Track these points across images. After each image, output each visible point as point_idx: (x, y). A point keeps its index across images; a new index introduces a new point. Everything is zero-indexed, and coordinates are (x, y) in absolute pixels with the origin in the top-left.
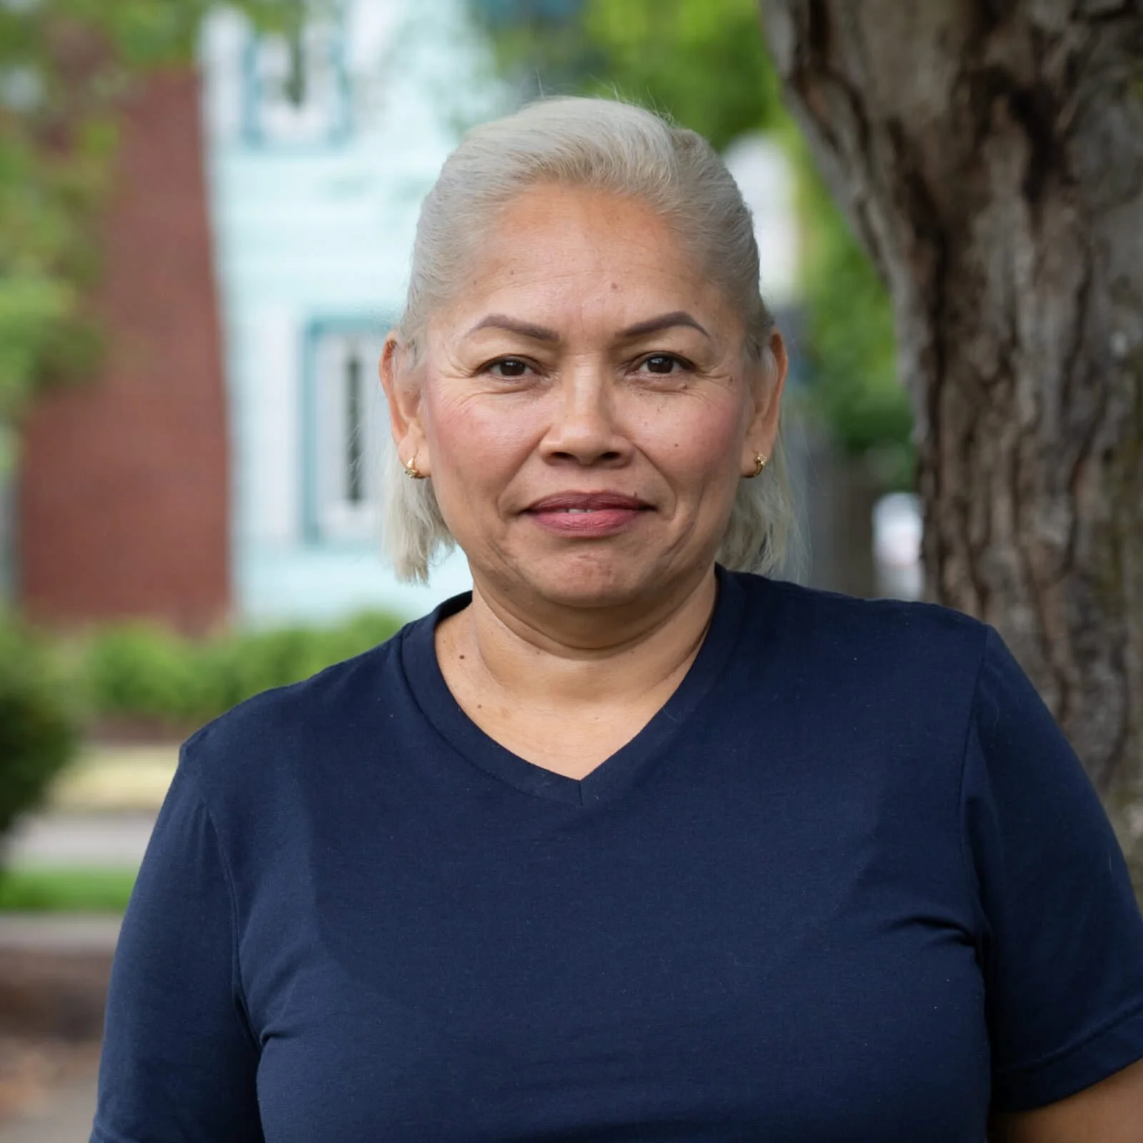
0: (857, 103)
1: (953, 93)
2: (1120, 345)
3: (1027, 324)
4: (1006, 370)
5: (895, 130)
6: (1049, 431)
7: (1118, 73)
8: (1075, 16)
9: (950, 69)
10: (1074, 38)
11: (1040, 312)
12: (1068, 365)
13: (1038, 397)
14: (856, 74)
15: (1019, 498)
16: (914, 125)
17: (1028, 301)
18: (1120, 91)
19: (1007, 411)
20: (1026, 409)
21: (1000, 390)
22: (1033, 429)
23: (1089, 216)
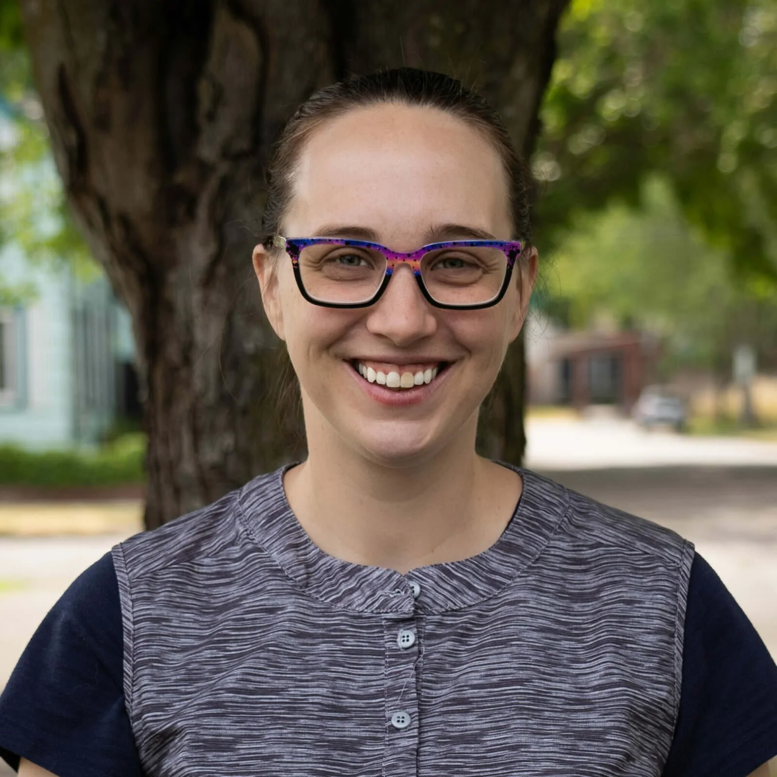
0: (102, 204)
2: (250, 346)
3: (199, 335)
4: (187, 361)
5: (125, 222)
6: (211, 396)
7: (247, 188)
8: (225, 154)
9: (154, 185)
10: (223, 168)
11: (206, 328)
13: (205, 378)
15: (196, 434)
16: (134, 217)
17: (199, 321)
18: (248, 200)
19: (188, 384)
20: (198, 384)
21: (183, 373)
22: (203, 394)
23: (232, 271)
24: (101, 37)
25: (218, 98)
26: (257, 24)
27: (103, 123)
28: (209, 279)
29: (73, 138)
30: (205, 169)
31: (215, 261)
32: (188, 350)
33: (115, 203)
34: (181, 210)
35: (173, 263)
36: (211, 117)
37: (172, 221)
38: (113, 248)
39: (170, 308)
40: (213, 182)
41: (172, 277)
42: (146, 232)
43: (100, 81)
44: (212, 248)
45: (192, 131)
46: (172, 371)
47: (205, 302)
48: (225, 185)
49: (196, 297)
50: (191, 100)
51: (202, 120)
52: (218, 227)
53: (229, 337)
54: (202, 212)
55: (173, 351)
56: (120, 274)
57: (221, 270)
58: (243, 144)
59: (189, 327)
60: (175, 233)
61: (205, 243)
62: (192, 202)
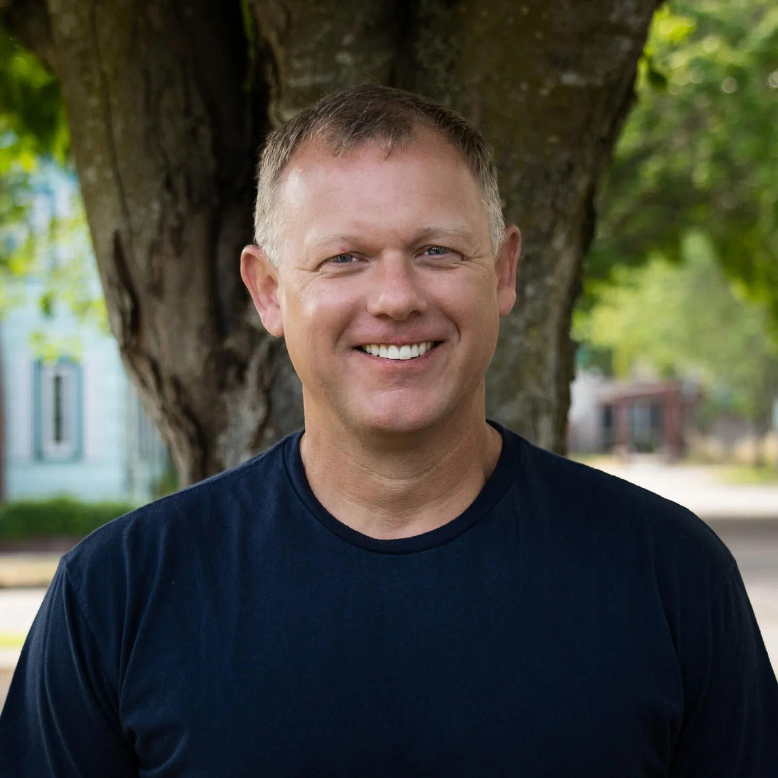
0: (155, 368)
1: (206, 364)
5: (177, 385)
9: (206, 350)
14: (155, 352)
16: (185, 381)
23: (280, 435)
24: (156, 206)
27: (157, 289)
28: (257, 442)
29: (128, 303)
30: (254, 335)
31: (263, 426)
33: (167, 366)
34: (231, 373)
35: (224, 426)
37: (222, 386)
38: (164, 410)
40: (263, 348)
41: (222, 439)
42: (197, 396)
43: (154, 249)
44: (261, 412)
52: (267, 392)
54: (251, 376)
56: (171, 434)
57: (269, 433)
60: (226, 397)
61: (254, 408)
62: (242, 368)
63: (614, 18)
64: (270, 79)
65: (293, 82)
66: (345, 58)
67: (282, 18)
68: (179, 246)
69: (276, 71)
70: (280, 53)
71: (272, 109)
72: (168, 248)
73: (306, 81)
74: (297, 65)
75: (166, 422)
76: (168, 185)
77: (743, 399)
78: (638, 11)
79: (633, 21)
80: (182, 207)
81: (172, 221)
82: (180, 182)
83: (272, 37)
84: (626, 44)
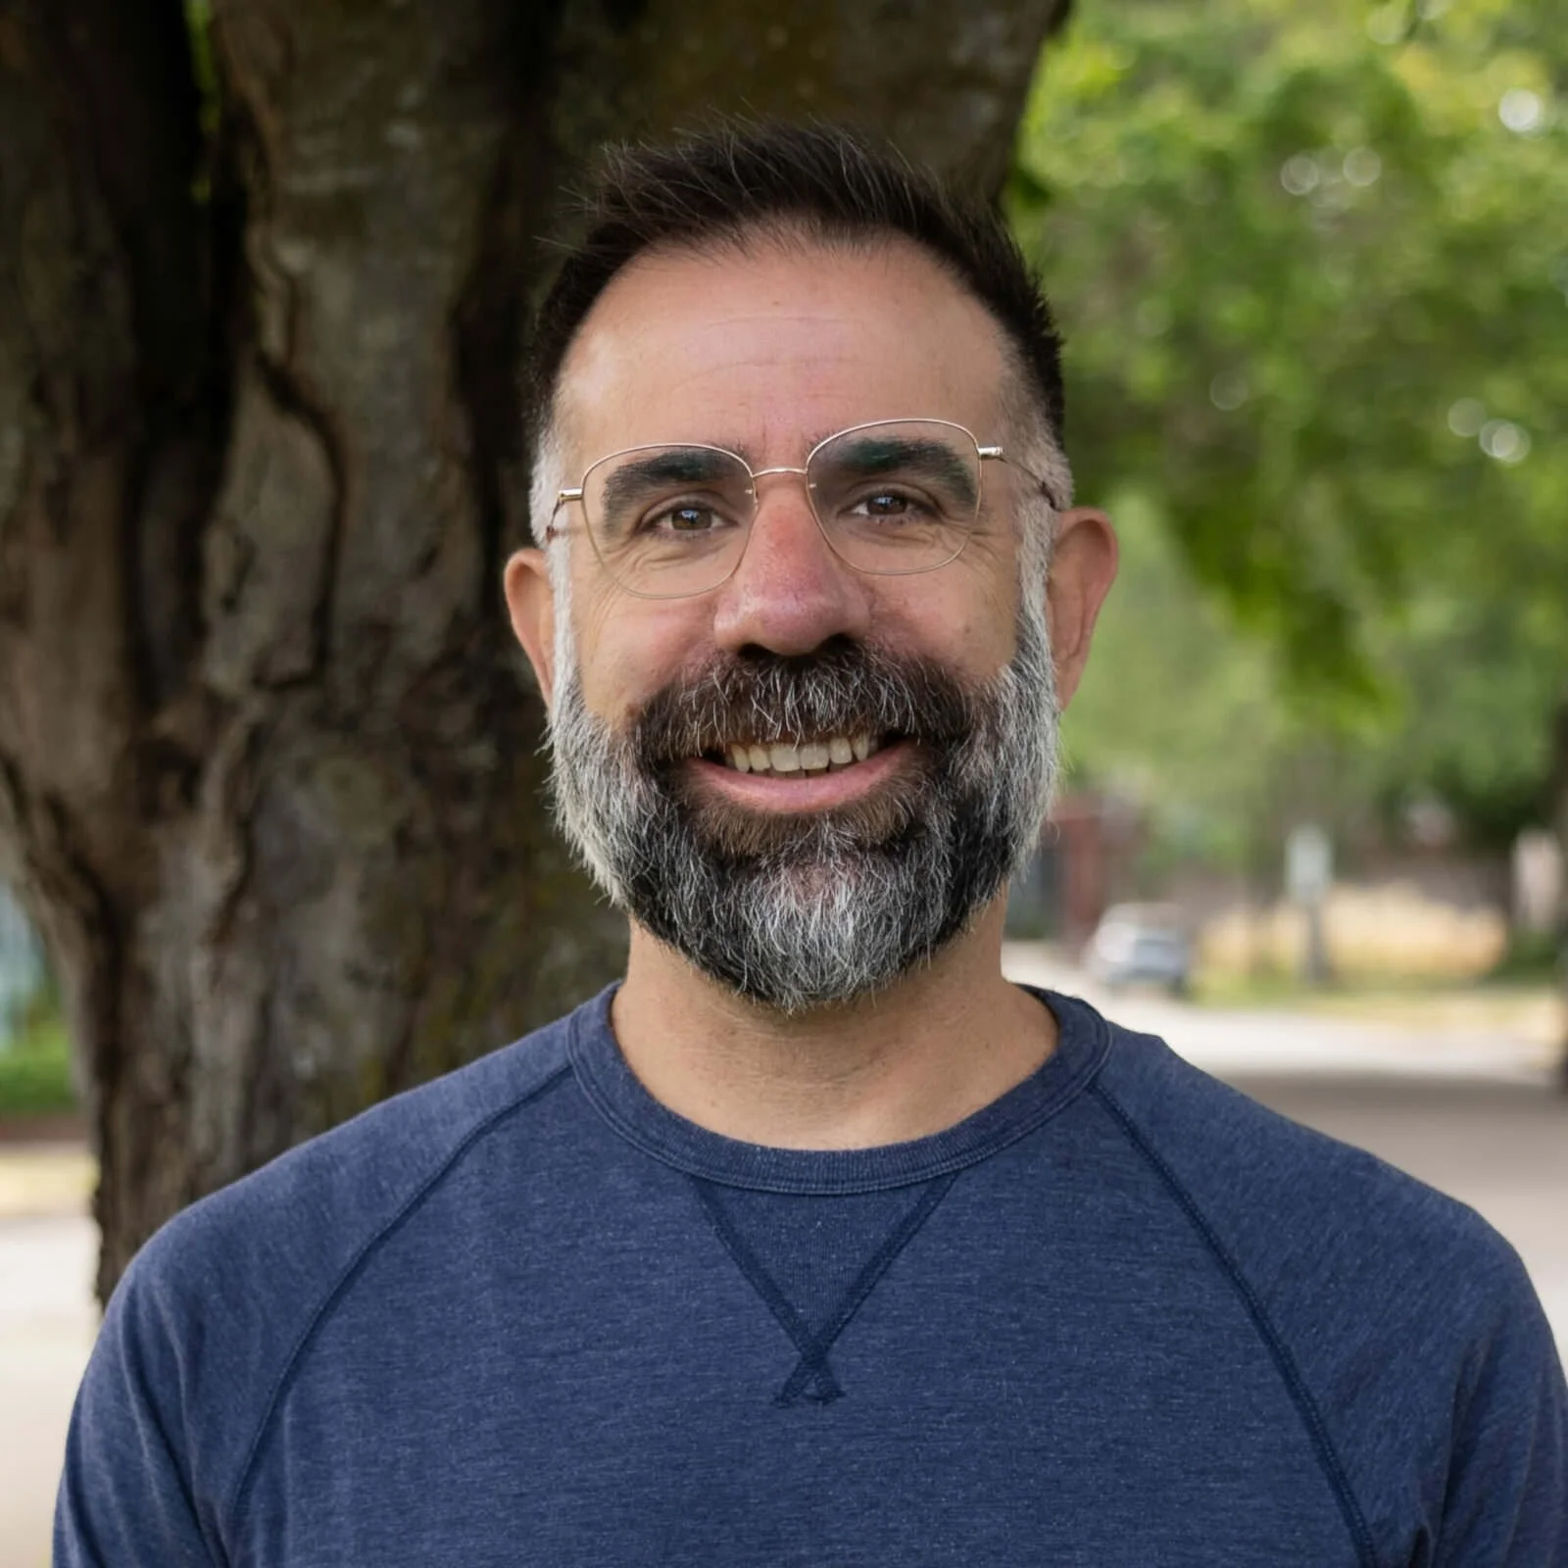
0: (13, 776)
1: (118, 767)
2: (305, 1065)
3: (204, 1041)
4: (180, 1090)
5: (57, 809)
6: (227, 1162)
7: (303, 748)
8: (258, 680)
9: (117, 739)
10: (255, 708)
11: (217, 1026)
12: (250, 1086)
13: (215, 1124)
16: (75, 801)
17: (203, 1012)
18: (304, 773)
19: (181, 1137)
20: (201, 1137)
21: (172, 1114)
22: (210, 1159)
23: (271, 914)
24: (12, 441)
25: (245, 568)
26: (321, 422)
27: (15, 611)
28: (224, 929)
30: (218, 709)
31: (237, 893)
32: (181, 1068)
33: (37, 771)
34: (170, 787)
35: (154, 894)
36: (231, 603)
37: (151, 811)
38: (31, 861)
39: (147, 985)
40: (235, 735)
41: (152, 922)
42: (99, 832)
44: (231, 867)
45: (193, 630)
46: (149, 1112)
47: (216, 976)
48: (257, 740)
49: (199, 964)
50: (190, 568)
51: (212, 610)
52: (244, 827)
53: (264, 1047)
54: (212, 793)
55: (150, 1071)
56: (46, 910)
57: (249, 911)
58: (295, 661)
59: (184, 1028)
60: (158, 835)
61: (216, 858)
62: (191, 774)
63: (961, 53)
64: (250, 176)
65: (297, 184)
66: (405, 135)
67: (273, 52)
68: (62, 522)
69: (262, 160)
70: (270, 123)
71: (255, 237)
72: (38, 526)
73: (324, 182)
74: (306, 147)
75: (37, 886)
76: (39, 395)
77: (1227, 834)
78: (1012, 40)
79: (1002, 61)
80: (68, 440)
81: (46, 471)
82: (63, 392)
83: (254, 89)
84: (985, 109)
